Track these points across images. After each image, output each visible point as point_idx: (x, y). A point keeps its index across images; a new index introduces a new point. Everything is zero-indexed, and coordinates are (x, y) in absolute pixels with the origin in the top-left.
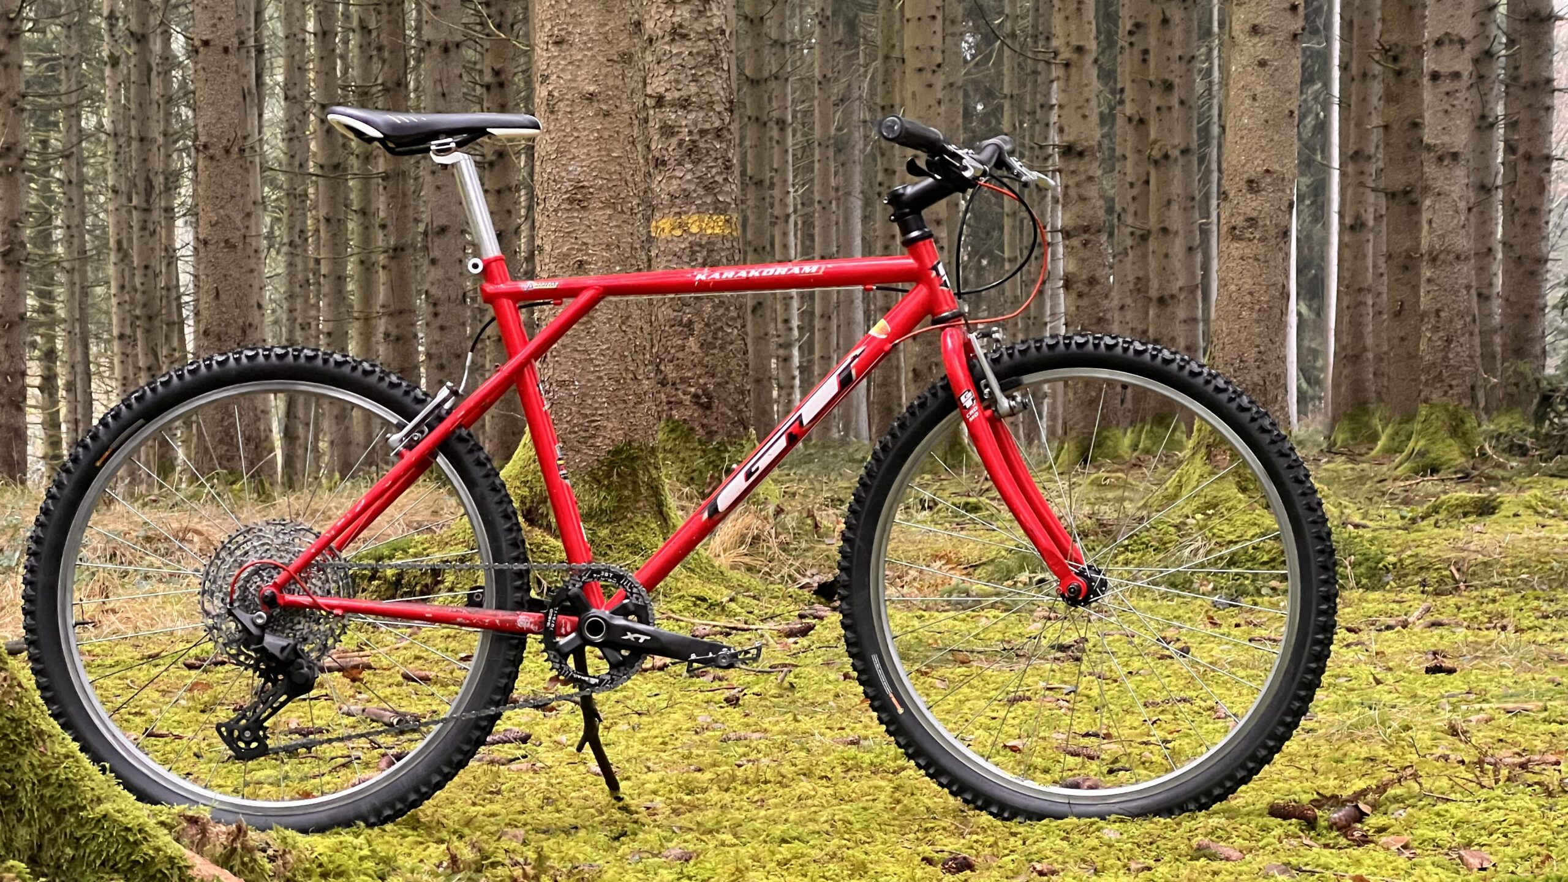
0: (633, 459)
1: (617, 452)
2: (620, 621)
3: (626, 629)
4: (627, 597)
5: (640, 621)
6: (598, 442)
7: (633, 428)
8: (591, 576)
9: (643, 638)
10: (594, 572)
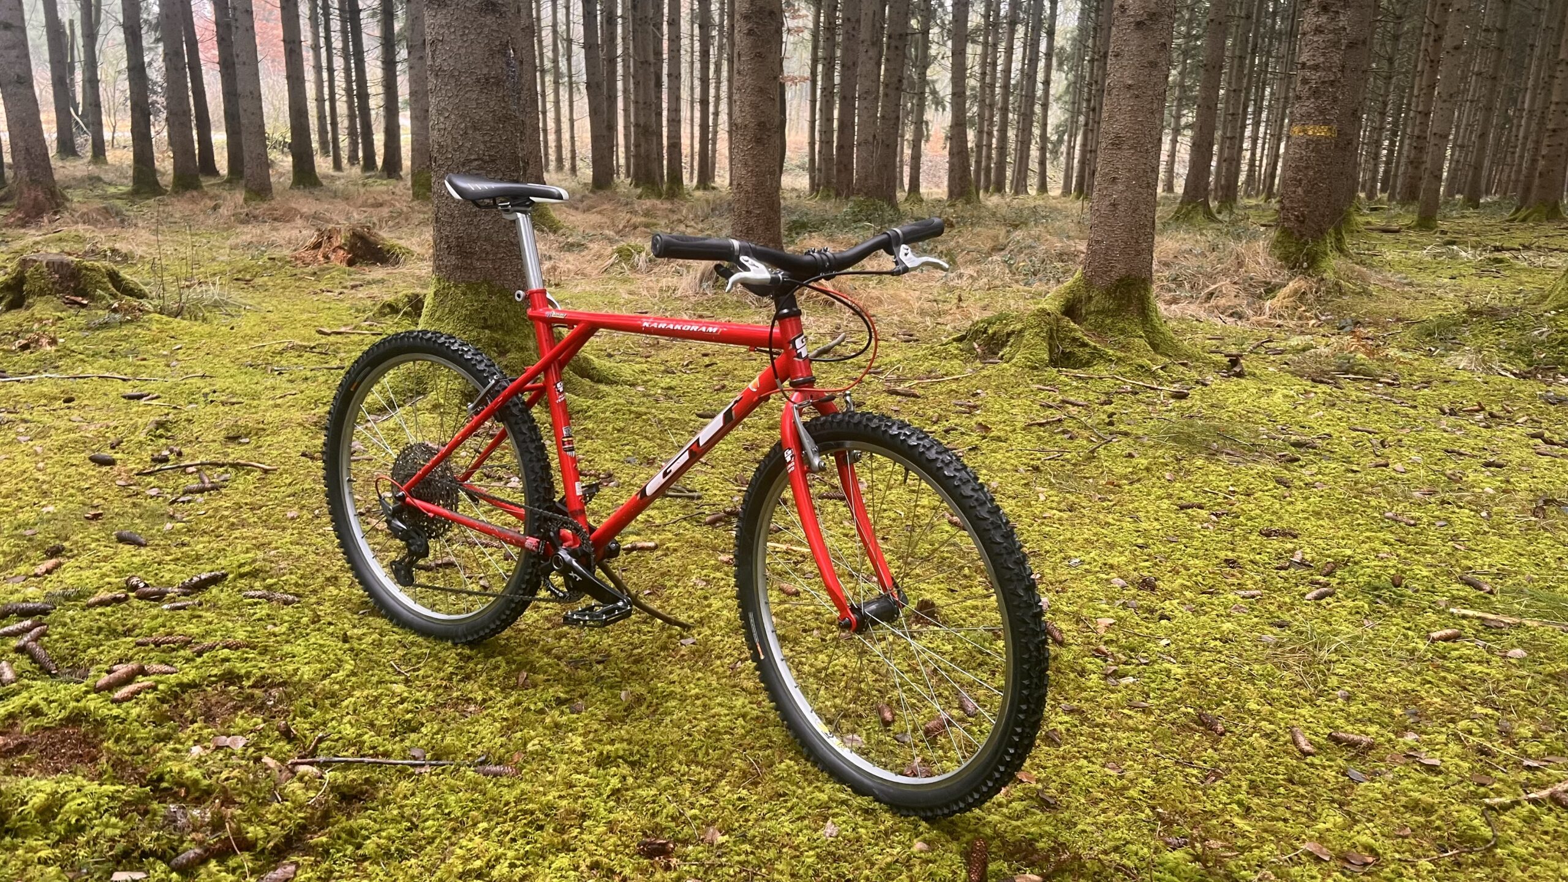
9: (578, 578)
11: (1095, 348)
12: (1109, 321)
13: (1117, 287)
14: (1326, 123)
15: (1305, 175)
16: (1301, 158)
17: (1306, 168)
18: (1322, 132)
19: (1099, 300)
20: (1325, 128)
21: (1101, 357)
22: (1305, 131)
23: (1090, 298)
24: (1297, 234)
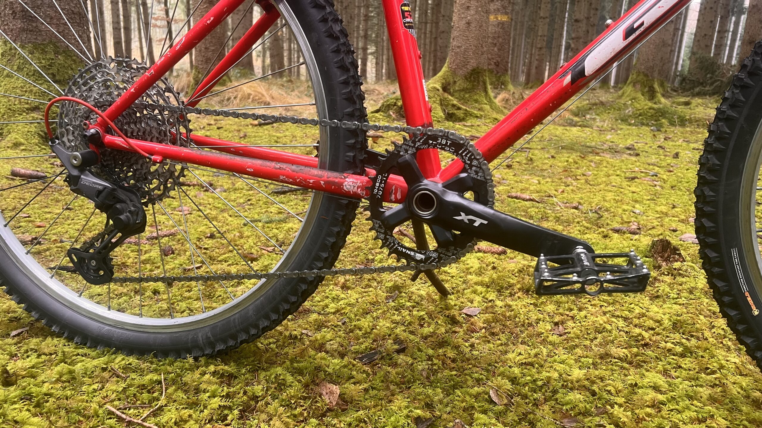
0: (479, 73)
1: (473, 70)
2: (452, 197)
3: (459, 208)
4: (464, 170)
5: (478, 200)
6: (468, 66)
7: (479, 63)
8: (426, 142)
9: (478, 222)
10: (430, 137)
11: (466, 110)
12: (467, 96)
13: (471, 74)
14: (506, 14)
15: (498, 41)
16: (495, 32)
17: (499, 37)
18: (505, 18)
19: (460, 84)
20: (506, 17)
21: (471, 115)
22: (497, 18)
23: (455, 82)
24: (495, 72)
